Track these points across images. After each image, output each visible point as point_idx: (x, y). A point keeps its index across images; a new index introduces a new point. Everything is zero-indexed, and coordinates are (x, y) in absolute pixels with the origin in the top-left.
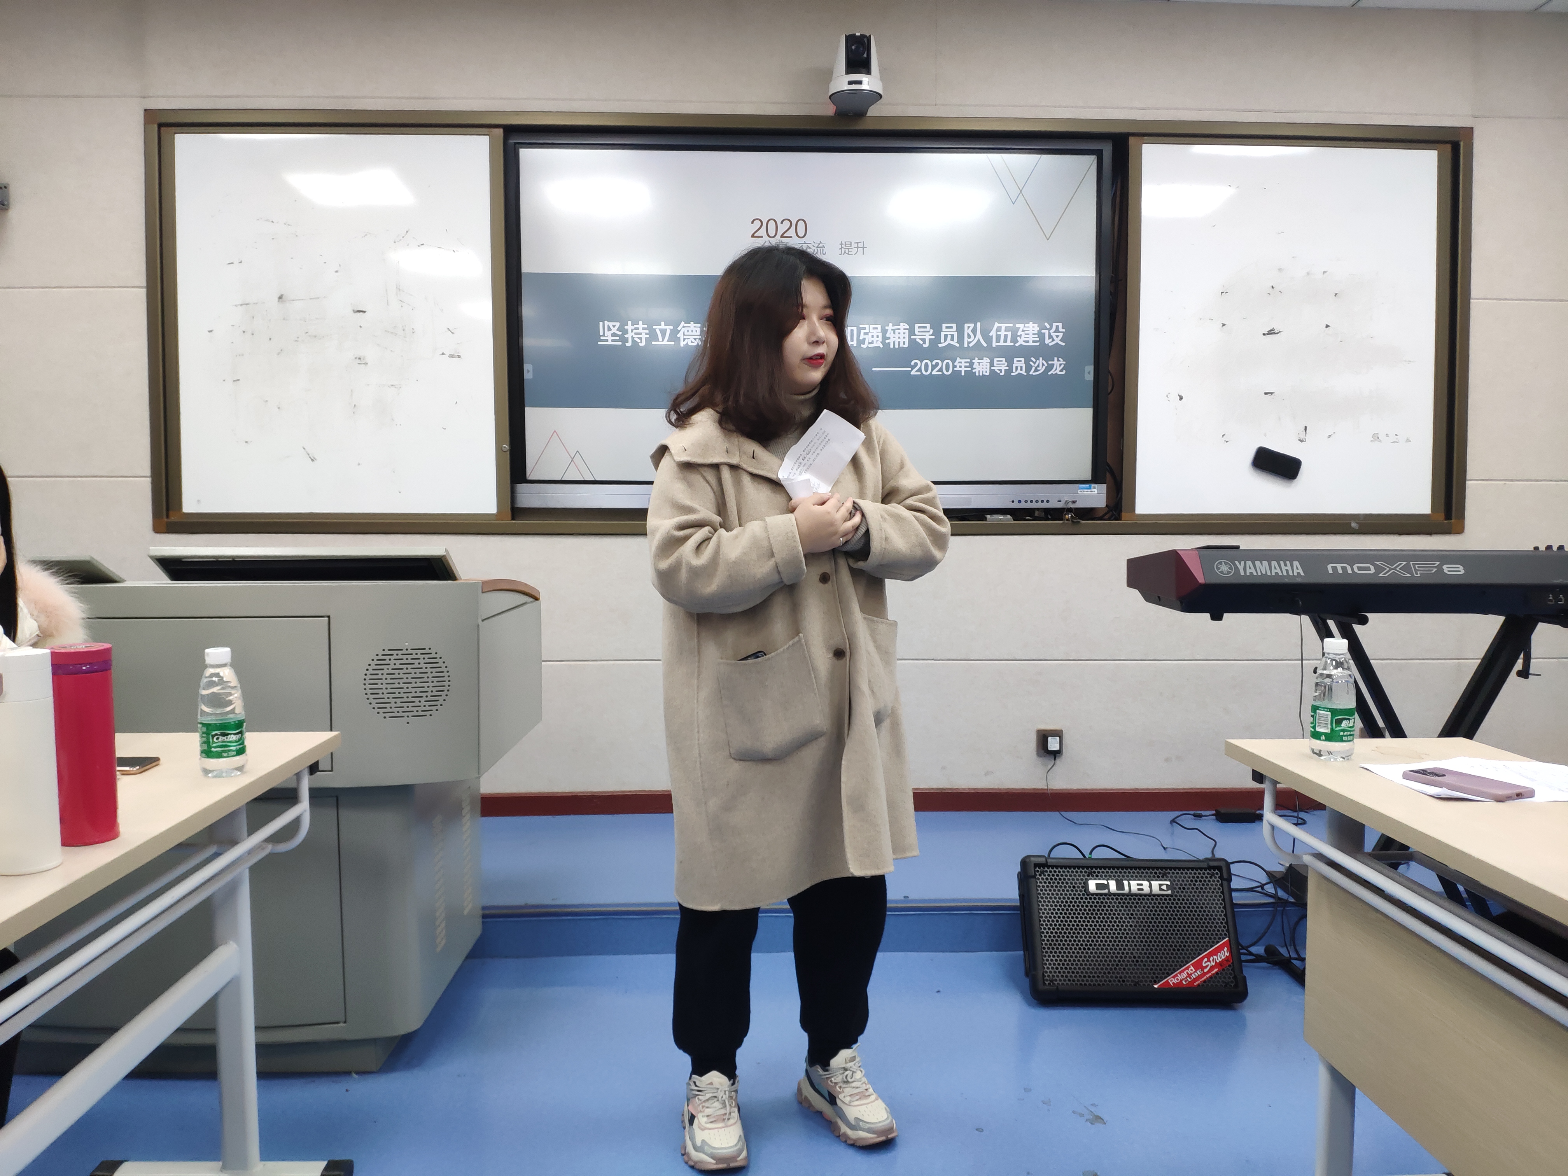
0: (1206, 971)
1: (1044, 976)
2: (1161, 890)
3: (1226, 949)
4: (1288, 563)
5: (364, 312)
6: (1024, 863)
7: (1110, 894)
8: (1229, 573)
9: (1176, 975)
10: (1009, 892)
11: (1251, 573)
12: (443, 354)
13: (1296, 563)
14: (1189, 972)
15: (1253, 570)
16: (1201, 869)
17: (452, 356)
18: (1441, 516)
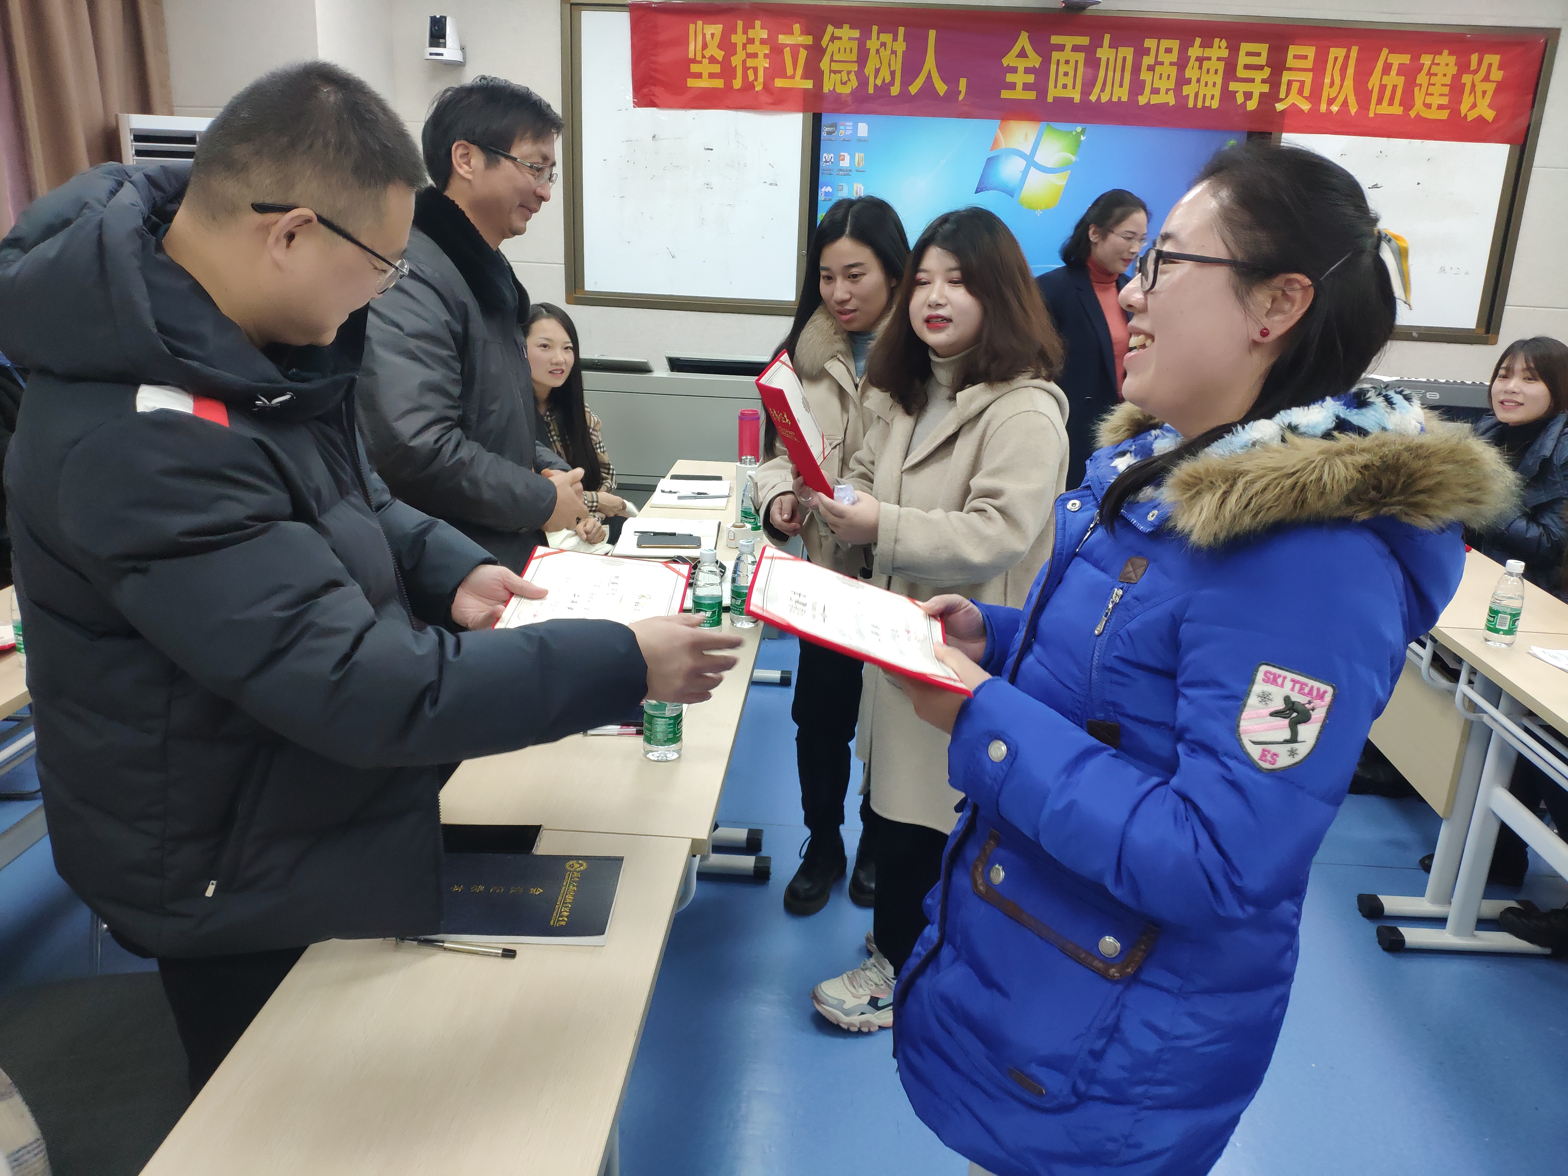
5: (712, 150)
12: (765, 182)
17: (771, 184)
18: (1482, 331)
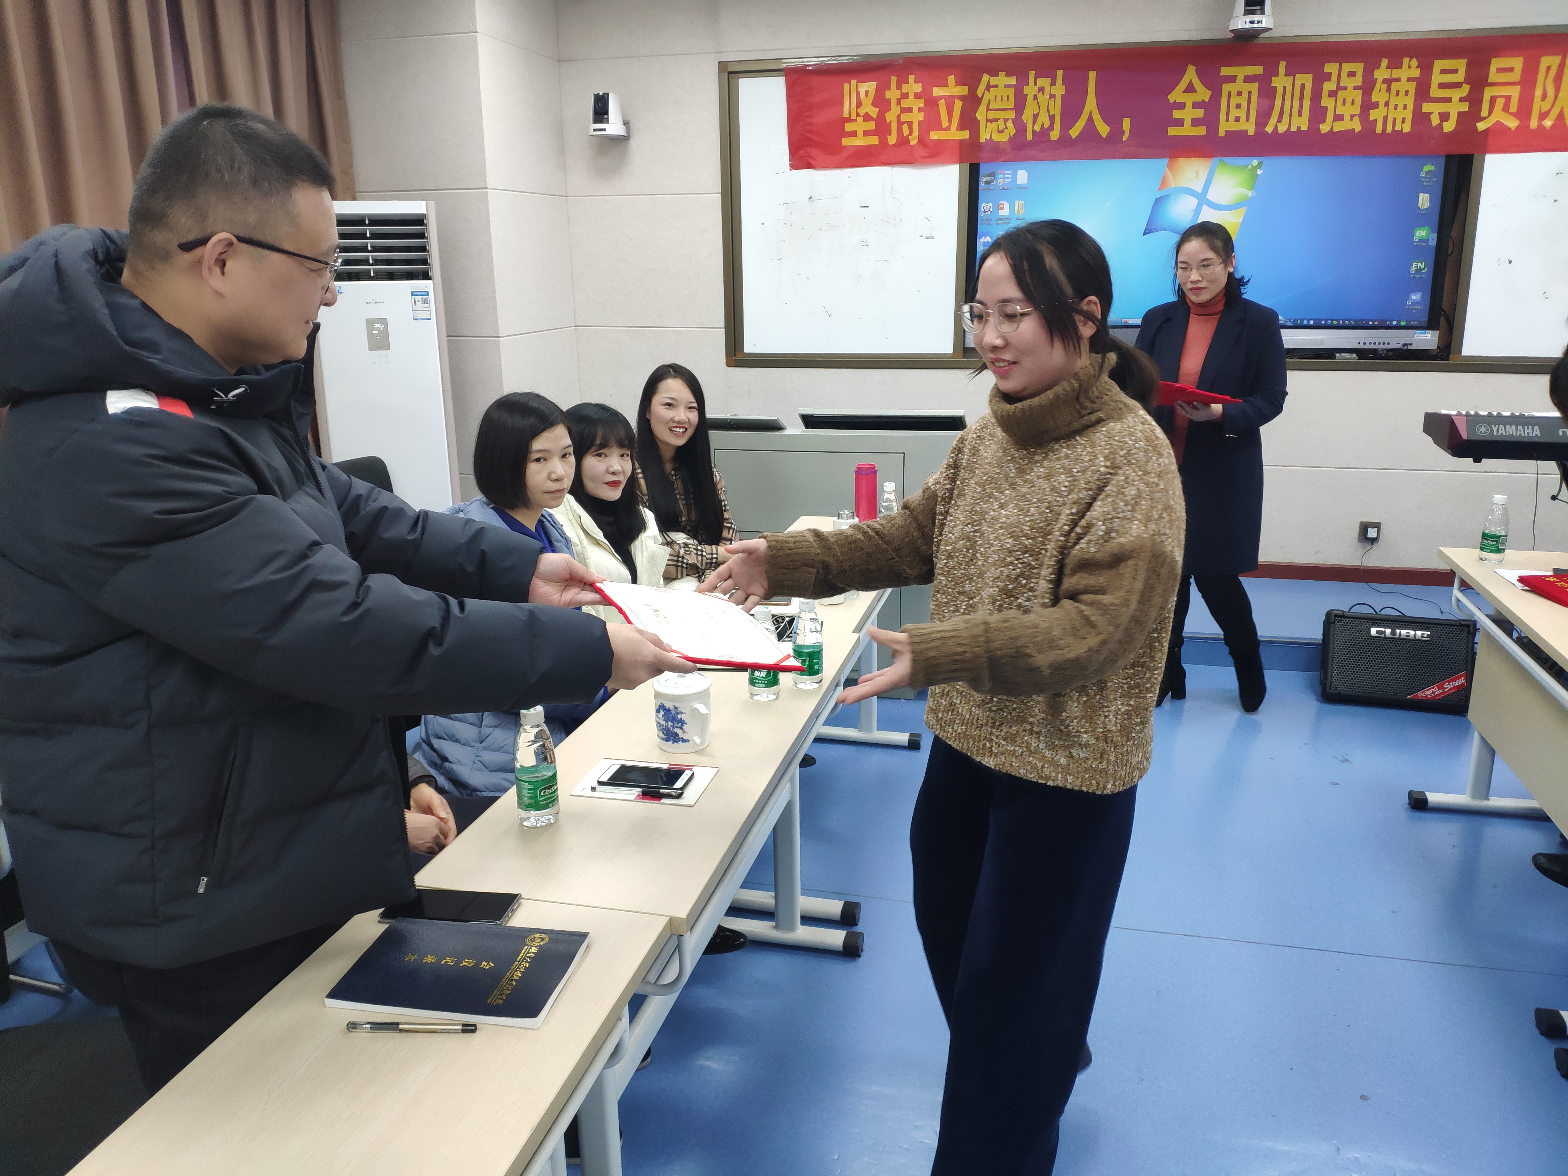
0: (1446, 690)
1: (1331, 684)
2: (1423, 637)
3: (1463, 678)
4: (1530, 427)
5: (867, 207)
6: (1328, 614)
7: (1386, 637)
8: (1486, 433)
9: (1424, 692)
10: (1317, 634)
11: (1502, 434)
12: (921, 236)
13: (1536, 428)
14: (1434, 690)
15: (1504, 432)
16: (1454, 626)
17: (927, 238)
